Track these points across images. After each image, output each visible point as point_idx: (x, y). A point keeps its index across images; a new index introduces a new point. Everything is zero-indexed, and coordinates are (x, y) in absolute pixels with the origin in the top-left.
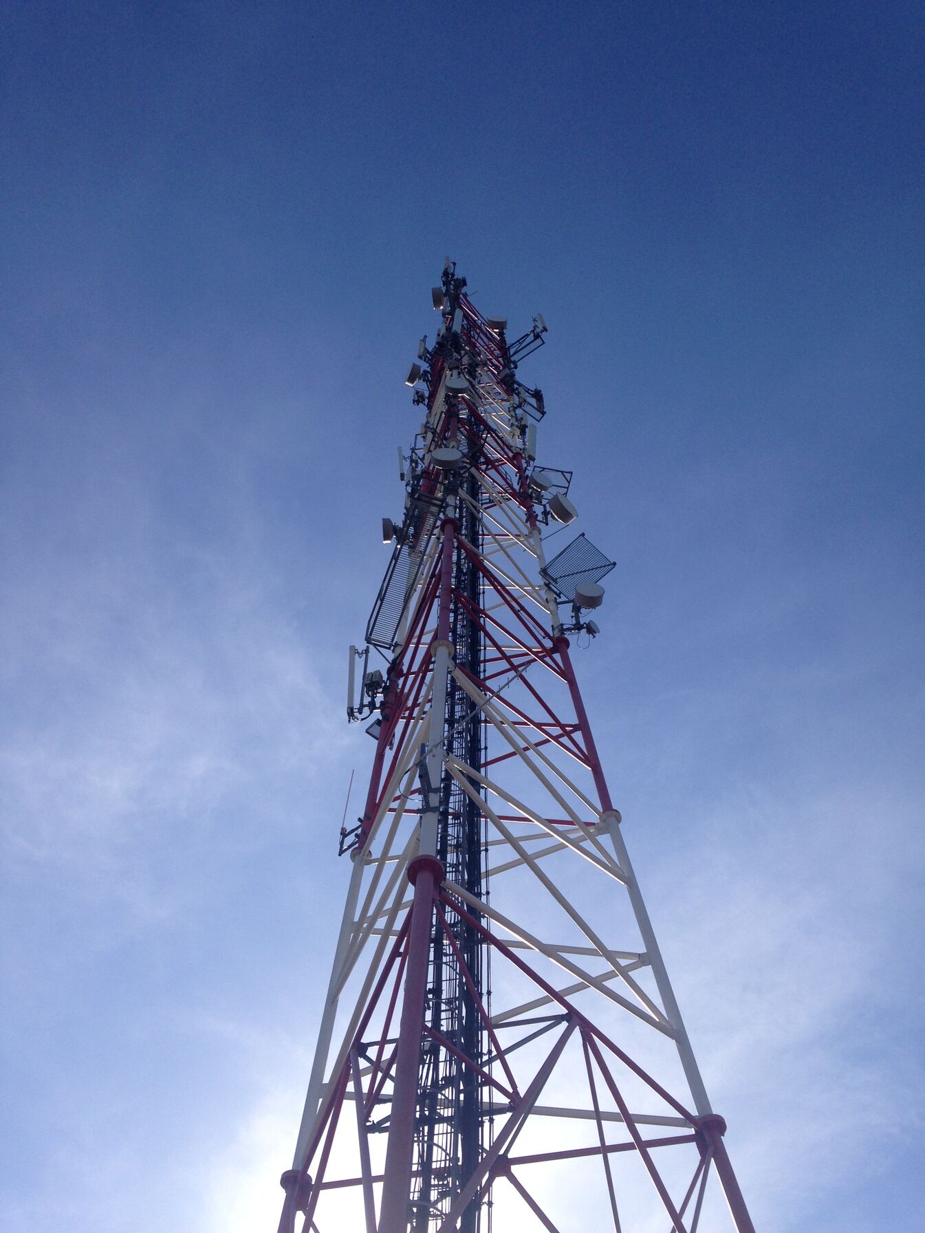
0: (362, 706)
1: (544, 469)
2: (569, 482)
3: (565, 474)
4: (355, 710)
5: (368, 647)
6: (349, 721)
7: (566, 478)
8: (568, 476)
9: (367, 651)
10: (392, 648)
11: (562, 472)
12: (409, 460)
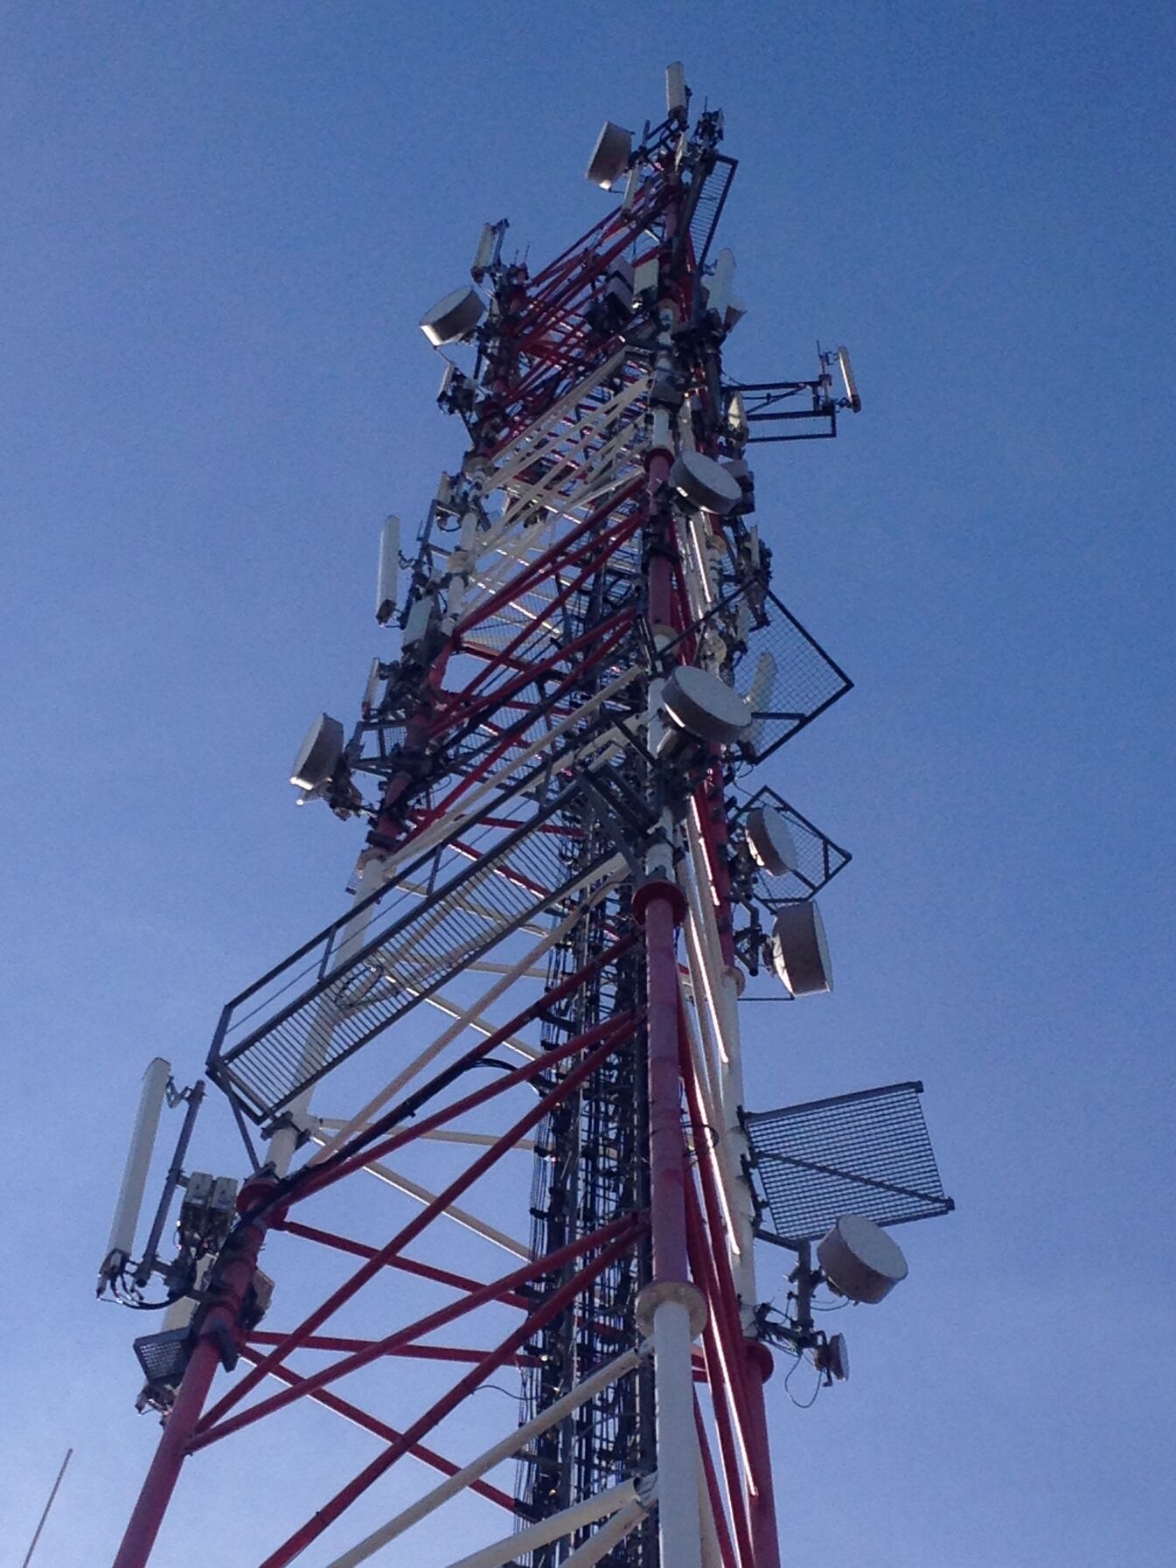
0: (151, 1261)
1: (786, 807)
2: (828, 877)
3: (831, 850)
4: (130, 1268)
5: (200, 1084)
6: (100, 1291)
7: (826, 861)
8: (835, 859)
9: (195, 1096)
10: (268, 1122)
11: (827, 842)
12: (410, 571)
